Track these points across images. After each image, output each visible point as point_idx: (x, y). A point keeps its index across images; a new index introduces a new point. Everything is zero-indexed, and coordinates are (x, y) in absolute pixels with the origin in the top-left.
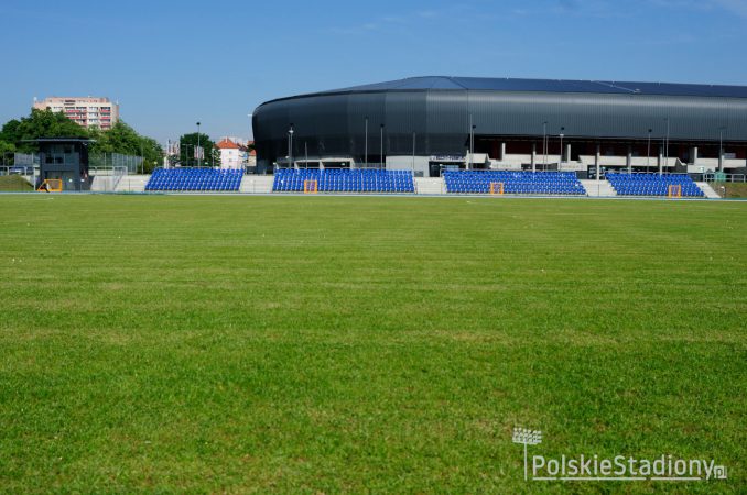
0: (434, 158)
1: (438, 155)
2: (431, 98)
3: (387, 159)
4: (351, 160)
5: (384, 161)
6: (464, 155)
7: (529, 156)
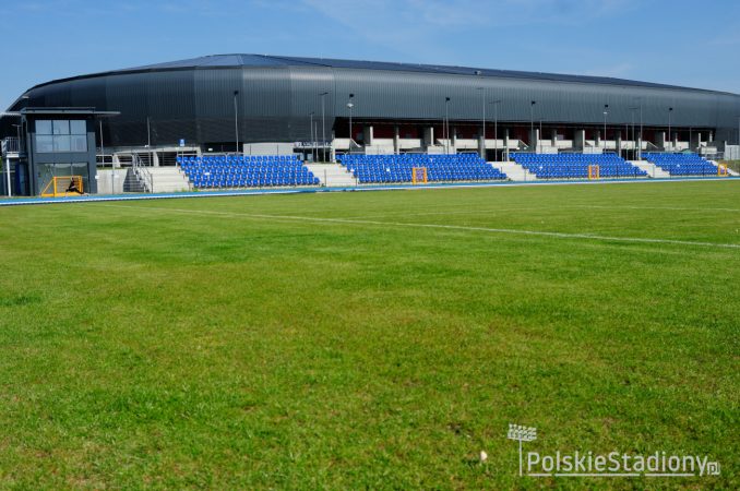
0: (298, 145)
1: (303, 142)
2: (248, 75)
3: (246, 146)
4: (198, 149)
5: (241, 150)
6: (330, 141)
7: (391, 141)
